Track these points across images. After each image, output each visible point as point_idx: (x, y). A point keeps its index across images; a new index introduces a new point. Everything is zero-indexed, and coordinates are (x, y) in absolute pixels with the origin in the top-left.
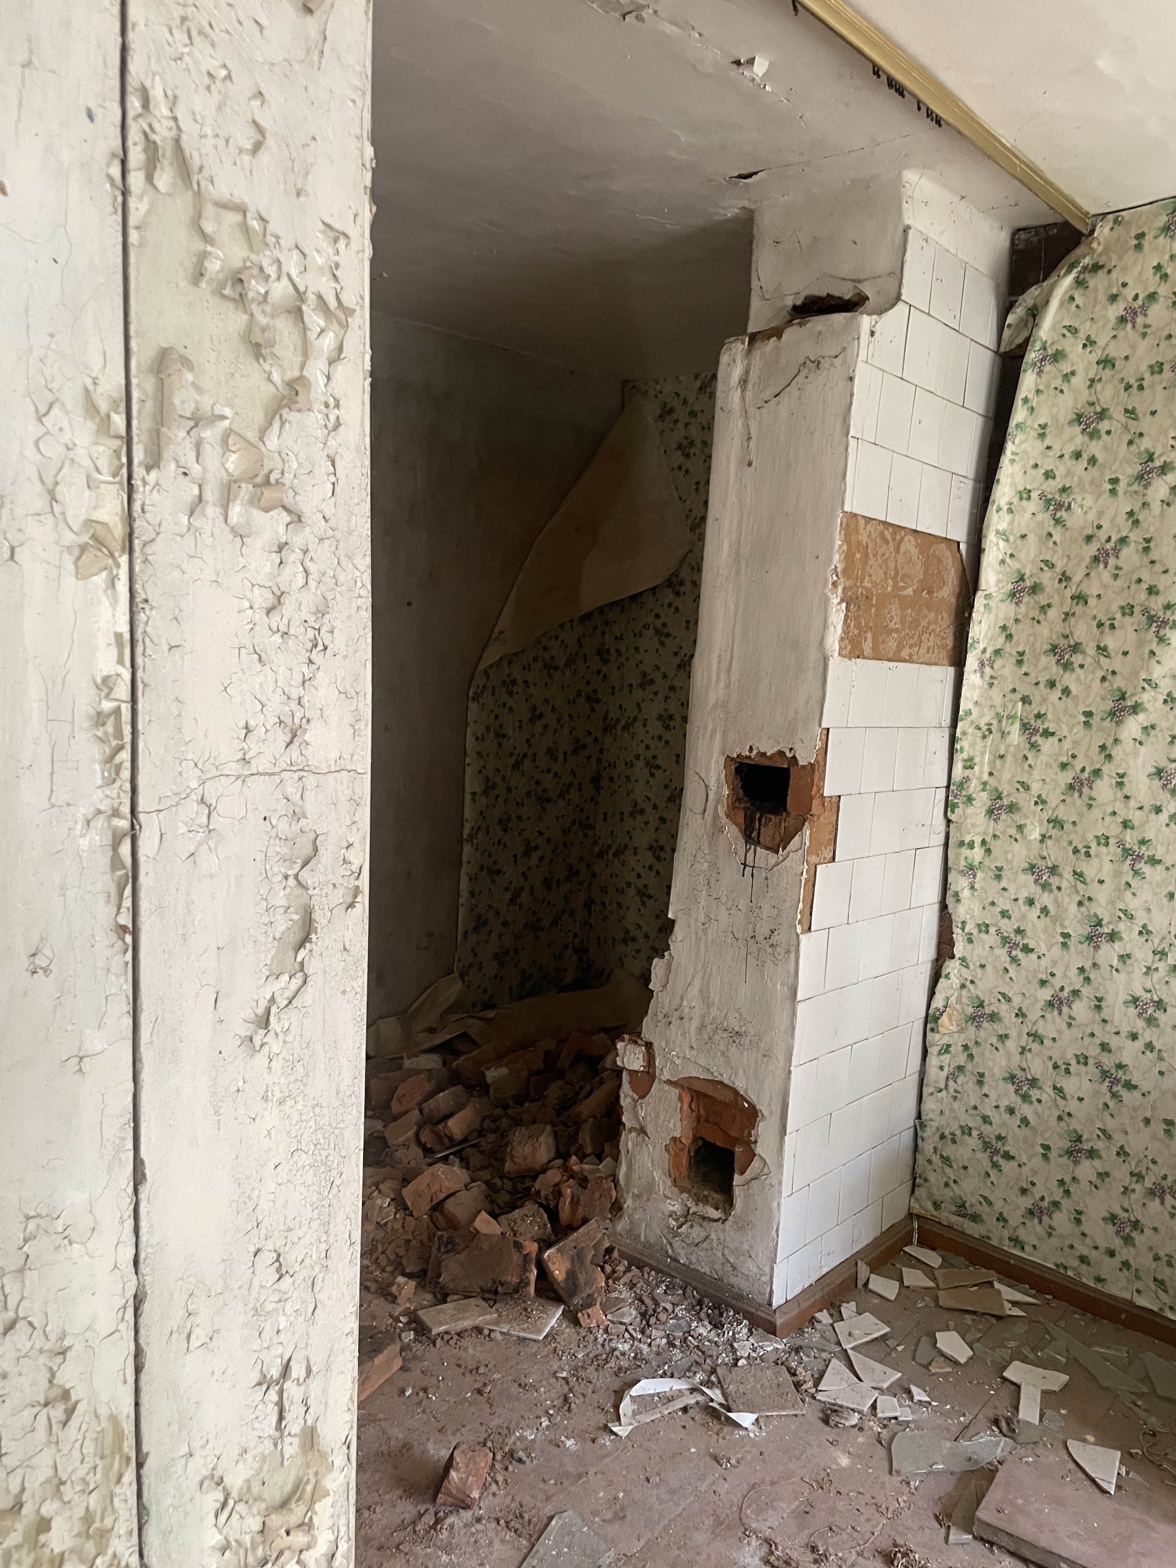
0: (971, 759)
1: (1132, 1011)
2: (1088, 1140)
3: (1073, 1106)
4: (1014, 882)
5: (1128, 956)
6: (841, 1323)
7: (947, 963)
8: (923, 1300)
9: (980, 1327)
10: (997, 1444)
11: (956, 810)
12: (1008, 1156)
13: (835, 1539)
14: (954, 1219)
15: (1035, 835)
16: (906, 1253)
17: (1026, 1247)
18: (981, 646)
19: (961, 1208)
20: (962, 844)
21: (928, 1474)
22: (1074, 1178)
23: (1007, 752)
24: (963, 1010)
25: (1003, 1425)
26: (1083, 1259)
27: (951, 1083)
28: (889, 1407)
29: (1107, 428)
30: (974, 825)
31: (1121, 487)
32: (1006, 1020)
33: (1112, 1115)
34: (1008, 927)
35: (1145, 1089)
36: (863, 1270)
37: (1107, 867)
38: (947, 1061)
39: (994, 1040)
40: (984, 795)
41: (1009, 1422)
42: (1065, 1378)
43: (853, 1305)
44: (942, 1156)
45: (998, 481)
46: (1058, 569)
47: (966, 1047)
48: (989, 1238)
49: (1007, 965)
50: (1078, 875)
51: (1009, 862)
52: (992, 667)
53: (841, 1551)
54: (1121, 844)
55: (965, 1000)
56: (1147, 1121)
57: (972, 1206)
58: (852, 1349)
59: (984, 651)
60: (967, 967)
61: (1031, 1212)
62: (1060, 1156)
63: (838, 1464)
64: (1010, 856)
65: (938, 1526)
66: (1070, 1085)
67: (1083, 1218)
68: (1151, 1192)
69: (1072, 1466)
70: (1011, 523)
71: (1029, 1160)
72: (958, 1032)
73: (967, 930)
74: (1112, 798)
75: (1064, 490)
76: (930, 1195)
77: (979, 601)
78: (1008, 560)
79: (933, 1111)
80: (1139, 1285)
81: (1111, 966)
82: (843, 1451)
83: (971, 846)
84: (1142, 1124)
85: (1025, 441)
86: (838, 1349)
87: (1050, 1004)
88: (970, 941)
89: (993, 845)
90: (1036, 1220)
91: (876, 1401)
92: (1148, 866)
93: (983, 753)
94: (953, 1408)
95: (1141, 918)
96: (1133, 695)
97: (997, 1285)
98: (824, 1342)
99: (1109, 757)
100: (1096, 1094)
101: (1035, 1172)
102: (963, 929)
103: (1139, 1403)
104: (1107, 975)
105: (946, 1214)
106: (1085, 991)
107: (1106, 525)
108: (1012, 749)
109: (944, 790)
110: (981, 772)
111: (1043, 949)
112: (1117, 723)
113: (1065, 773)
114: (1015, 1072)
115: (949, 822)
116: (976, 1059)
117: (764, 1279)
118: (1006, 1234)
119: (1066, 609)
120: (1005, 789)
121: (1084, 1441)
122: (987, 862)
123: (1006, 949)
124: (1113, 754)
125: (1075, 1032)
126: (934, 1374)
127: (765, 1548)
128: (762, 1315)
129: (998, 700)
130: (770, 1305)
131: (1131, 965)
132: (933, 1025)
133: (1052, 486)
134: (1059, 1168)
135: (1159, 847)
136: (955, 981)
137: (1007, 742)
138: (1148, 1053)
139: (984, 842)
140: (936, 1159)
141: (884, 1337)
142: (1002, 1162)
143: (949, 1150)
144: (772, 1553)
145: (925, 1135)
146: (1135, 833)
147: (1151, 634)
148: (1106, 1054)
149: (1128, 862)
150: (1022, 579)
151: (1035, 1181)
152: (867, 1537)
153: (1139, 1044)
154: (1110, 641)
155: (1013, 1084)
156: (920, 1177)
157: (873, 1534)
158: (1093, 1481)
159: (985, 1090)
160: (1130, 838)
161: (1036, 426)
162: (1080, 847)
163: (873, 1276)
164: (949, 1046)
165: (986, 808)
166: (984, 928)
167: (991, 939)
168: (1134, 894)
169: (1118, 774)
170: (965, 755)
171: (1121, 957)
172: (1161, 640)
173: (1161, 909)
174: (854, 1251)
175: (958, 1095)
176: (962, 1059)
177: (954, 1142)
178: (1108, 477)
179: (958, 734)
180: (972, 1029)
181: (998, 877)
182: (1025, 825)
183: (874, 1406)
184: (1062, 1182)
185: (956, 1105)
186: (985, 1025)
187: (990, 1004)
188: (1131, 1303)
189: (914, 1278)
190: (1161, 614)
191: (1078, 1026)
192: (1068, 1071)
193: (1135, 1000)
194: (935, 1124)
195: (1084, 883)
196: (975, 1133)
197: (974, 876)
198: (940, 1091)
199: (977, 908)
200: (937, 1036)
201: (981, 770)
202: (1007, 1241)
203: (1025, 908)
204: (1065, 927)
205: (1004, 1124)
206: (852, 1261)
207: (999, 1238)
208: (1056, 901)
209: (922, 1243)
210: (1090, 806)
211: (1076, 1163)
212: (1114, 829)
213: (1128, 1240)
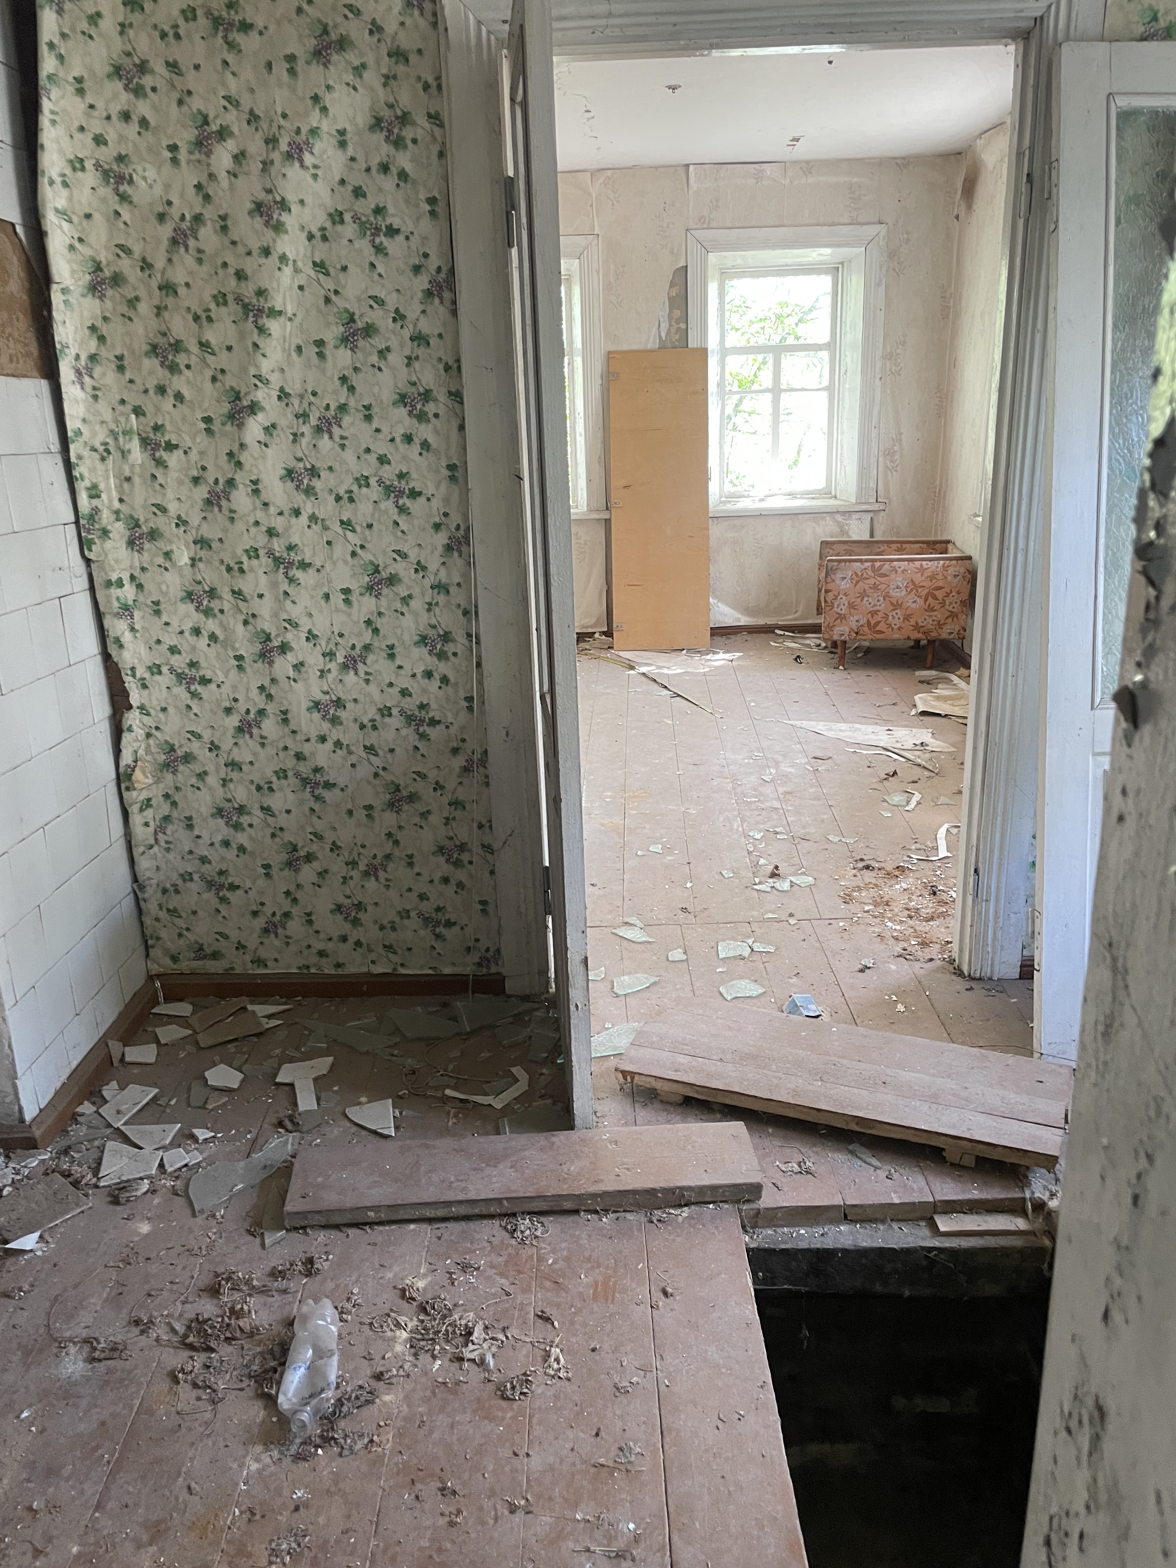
0: (94, 487)
1: (316, 716)
2: (303, 847)
3: (283, 820)
4: (175, 613)
5: (302, 664)
6: (107, 1105)
7: (126, 715)
8: (184, 1049)
9: (245, 1049)
10: (287, 1142)
11: (94, 547)
12: (233, 887)
13: (157, 1302)
14: (195, 964)
15: (184, 559)
16: (155, 1014)
17: (269, 964)
18: (72, 351)
19: (200, 952)
20: (109, 584)
21: (229, 1199)
22: (298, 886)
23: (132, 472)
24: (155, 760)
25: (287, 1123)
26: (322, 954)
27: (161, 836)
28: (177, 1158)
29: (152, 84)
30: (117, 561)
31: (183, 155)
32: (201, 758)
33: (319, 818)
34: (181, 663)
35: (342, 785)
36: (115, 1047)
37: (263, 580)
38: (151, 816)
39: (194, 780)
40: (120, 525)
41: (291, 1118)
42: (331, 1059)
43: (114, 1084)
44: (168, 910)
45: (42, 146)
46: (137, 255)
47: (167, 796)
48: (232, 969)
49: (189, 702)
50: (237, 594)
51: (165, 594)
52: (92, 377)
53: (166, 1308)
54: (270, 553)
55: (154, 749)
56: (350, 813)
57: (209, 945)
58: (125, 1124)
59: (77, 357)
60: (148, 714)
61: (266, 931)
62: (281, 870)
63: (140, 1234)
64: (164, 588)
65: (252, 1238)
66: (276, 802)
67: (313, 918)
68: (366, 874)
69: (354, 1129)
70: (70, 198)
71: (254, 882)
72: (155, 783)
73: (138, 675)
74: (251, 508)
75: (121, 159)
76: (166, 951)
77: (56, 298)
78: (77, 245)
79: (148, 869)
80: (373, 956)
81: (289, 678)
82: (142, 1220)
83: (120, 584)
84: (346, 817)
85: (63, 97)
86: (109, 1131)
87: (240, 730)
88: (145, 686)
89: (143, 578)
90: (272, 936)
91: (162, 1159)
92: (300, 571)
93: (107, 478)
94: (238, 1131)
95: (305, 624)
96: (247, 394)
97: (250, 1007)
98: (91, 1131)
99: (239, 464)
100: (301, 802)
101: (261, 893)
102: (134, 676)
103: (396, 1052)
104: (287, 688)
105: (187, 963)
106: (270, 708)
107: (176, 201)
108: (137, 470)
109: (73, 526)
110: (110, 500)
111: (221, 677)
112: (237, 425)
113: (199, 488)
114: (221, 805)
115: (88, 562)
116: (180, 805)
117: (8, 1100)
118: (248, 958)
119: (156, 302)
120: (141, 516)
121: (359, 1104)
122: (141, 599)
123: (184, 686)
124: (242, 460)
125: (270, 750)
126: (212, 1110)
127: (87, 1348)
128: (17, 1136)
129: (108, 415)
130: (22, 1120)
131: (306, 672)
132: (127, 784)
133: (106, 154)
134: (283, 880)
135: (306, 550)
136: (139, 732)
137: (130, 461)
138: (338, 751)
139: (132, 578)
140: (163, 915)
141: (154, 1099)
142: (228, 894)
143: (174, 901)
144: (95, 1349)
145: (146, 896)
146: (282, 541)
147: (249, 325)
148: (302, 763)
149: (282, 571)
150: (98, 268)
151: (263, 900)
152: (186, 1284)
153: (329, 745)
154: (211, 336)
155: (222, 817)
156: (151, 938)
157: (193, 1277)
158: (375, 1132)
159: (196, 832)
160: (278, 546)
161: (71, 80)
162: (232, 564)
163: (127, 1049)
164: (149, 800)
165: (125, 539)
166: (155, 669)
167: (166, 679)
168: (293, 602)
169: (251, 481)
170: (87, 483)
171: (295, 667)
172: (261, 330)
173: (321, 611)
174: (101, 1034)
175: (171, 846)
176: (166, 809)
177: (177, 892)
178: (165, 143)
179: (73, 459)
180: (169, 777)
181: (158, 613)
182: (172, 551)
183: (161, 1165)
184: (288, 893)
185: (171, 856)
186: (181, 768)
187: (181, 746)
188: (369, 974)
189: (169, 1033)
190: (254, 301)
191: (271, 744)
192: (271, 789)
193: (317, 705)
194: (154, 882)
195: (245, 600)
196: (196, 877)
197: (132, 617)
198: (151, 847)
199: (143, 650)
200: (134, 794)
201: (109, 498)
202: (250, 965)
203: (192, 639)
204: (237, 650)
205: (223, 859)
206: (103, 1042)
207: (242, 964)
208: (221, 624)
209: (167, 1000)
210: (232, 520)
211: (297, 871)
212: (261, 540)
213: (356, 922)
